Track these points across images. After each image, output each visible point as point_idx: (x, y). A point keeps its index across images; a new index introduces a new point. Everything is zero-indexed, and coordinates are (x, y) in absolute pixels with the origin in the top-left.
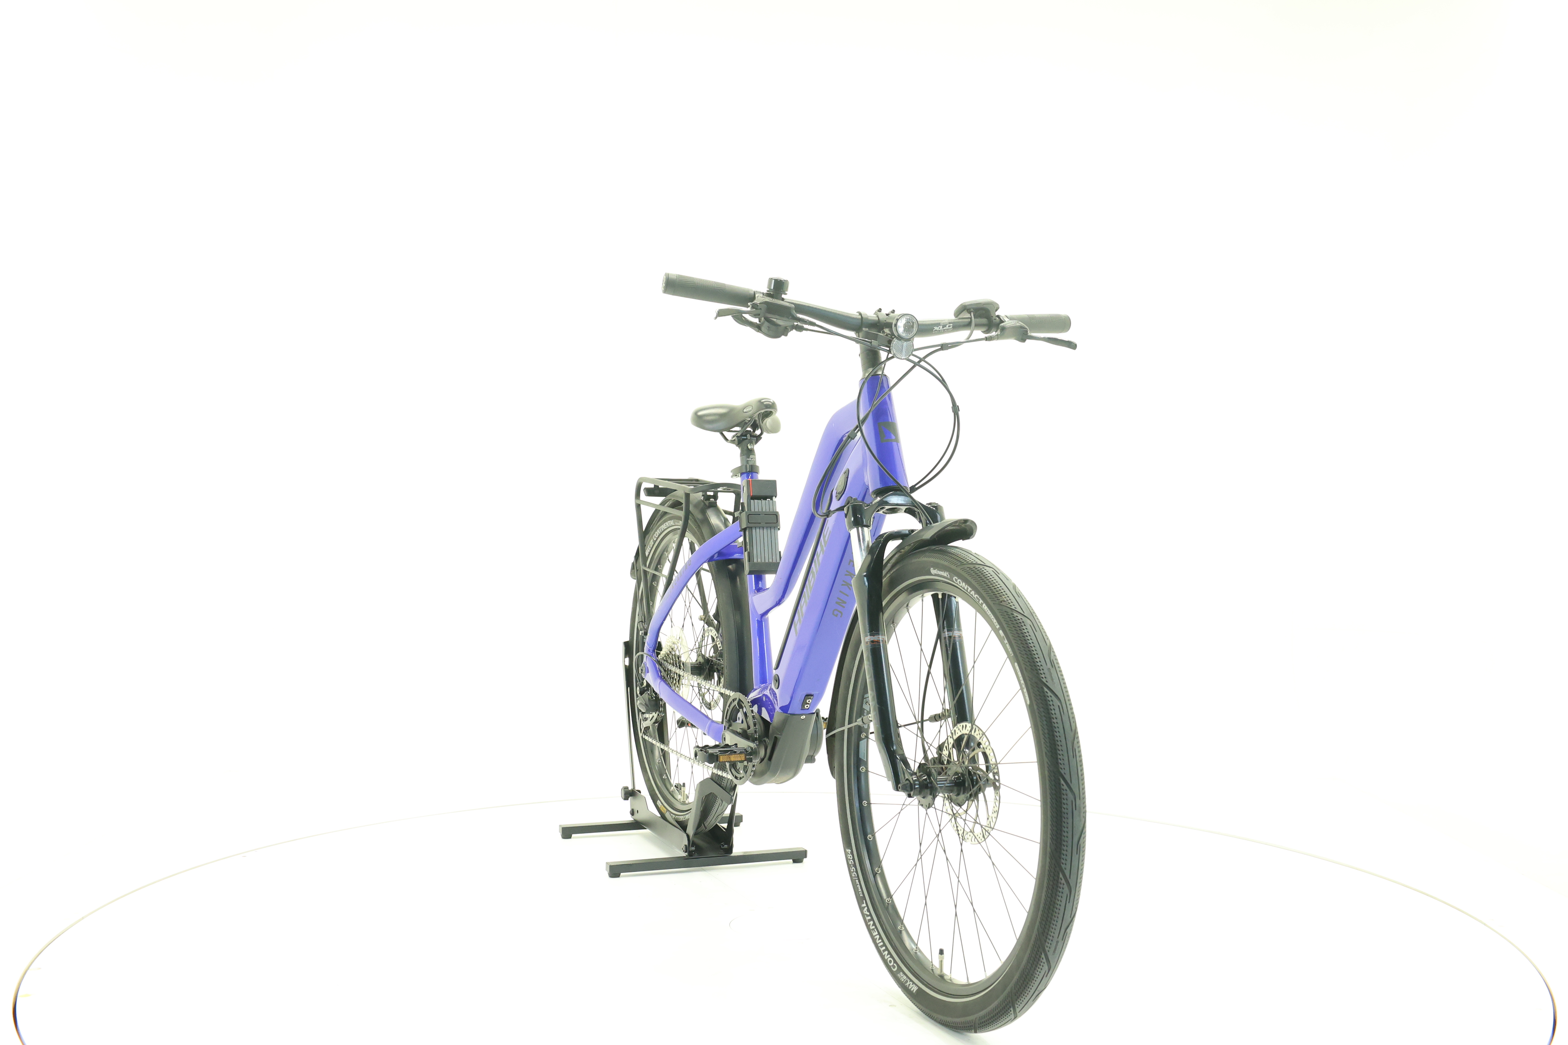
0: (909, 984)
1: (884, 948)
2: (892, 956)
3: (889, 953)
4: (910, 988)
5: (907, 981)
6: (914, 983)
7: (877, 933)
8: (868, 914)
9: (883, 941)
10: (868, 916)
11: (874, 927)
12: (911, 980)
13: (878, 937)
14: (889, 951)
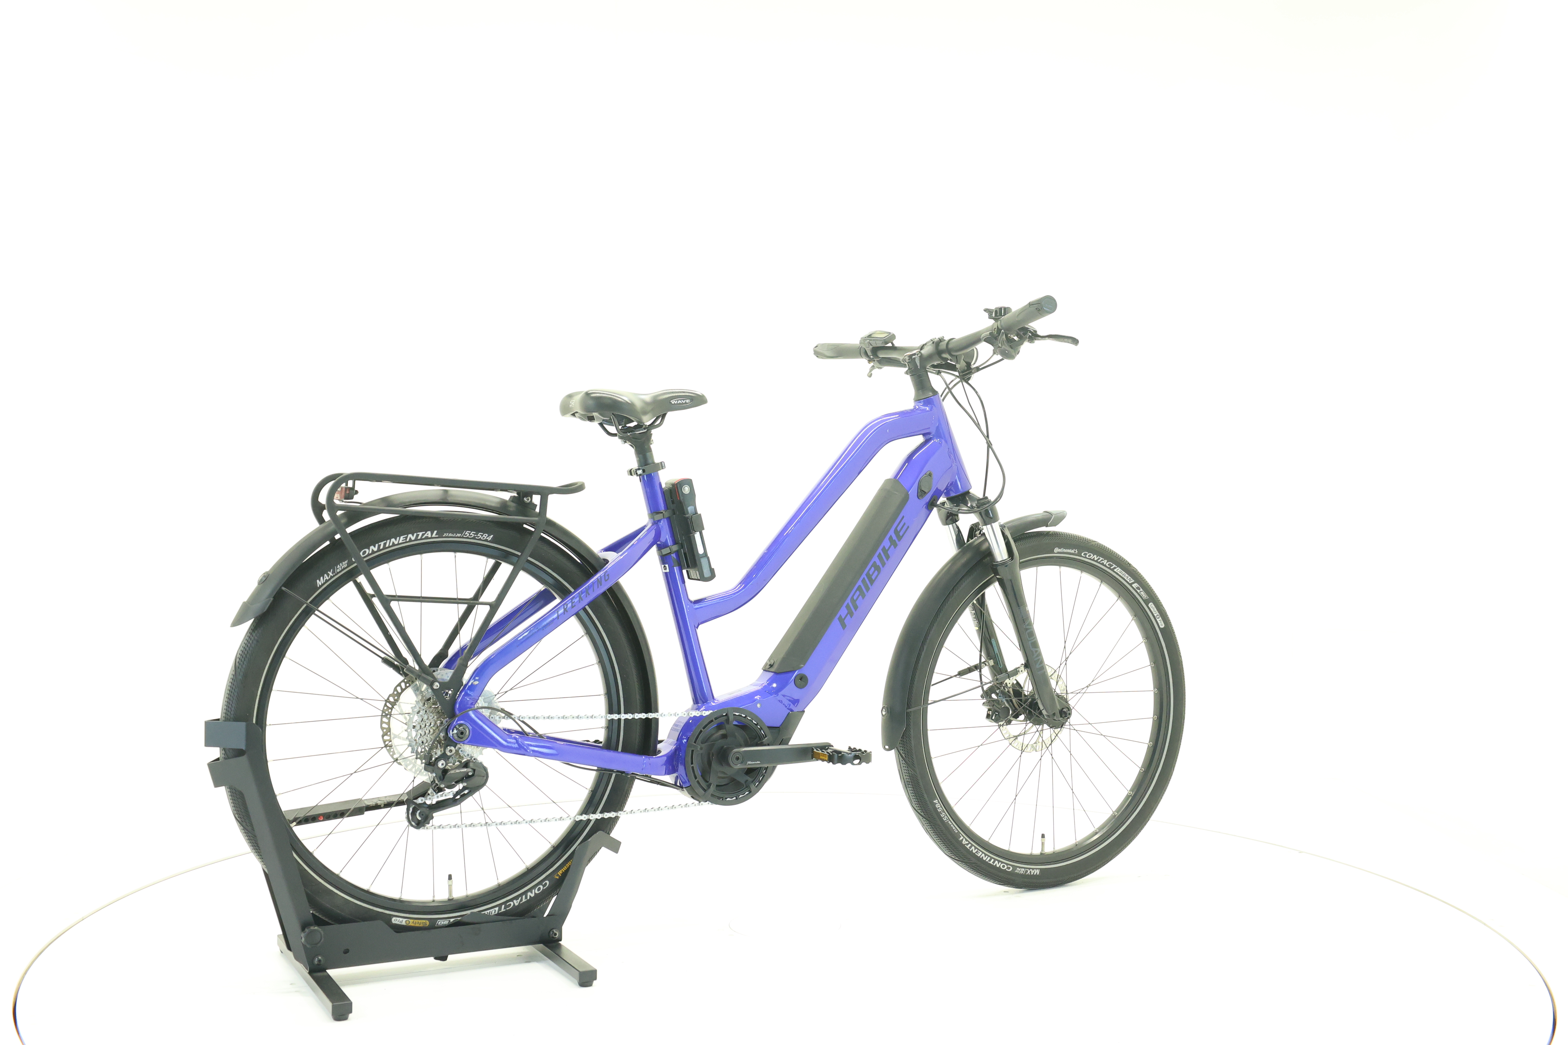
0: (1030, 872)
1: (993, 860)
2: (1002, 862)
3: (999, 861)
4: (1032, 874)
5: (1027, 871)
6: (1033, 869)
7: (981, 853)
8: (968, 842)
9: (989, 856)
10: (967, 844)
11: (976, 850)
12: (1029, 869)
13: (983, 855)
14: (997, 860)
